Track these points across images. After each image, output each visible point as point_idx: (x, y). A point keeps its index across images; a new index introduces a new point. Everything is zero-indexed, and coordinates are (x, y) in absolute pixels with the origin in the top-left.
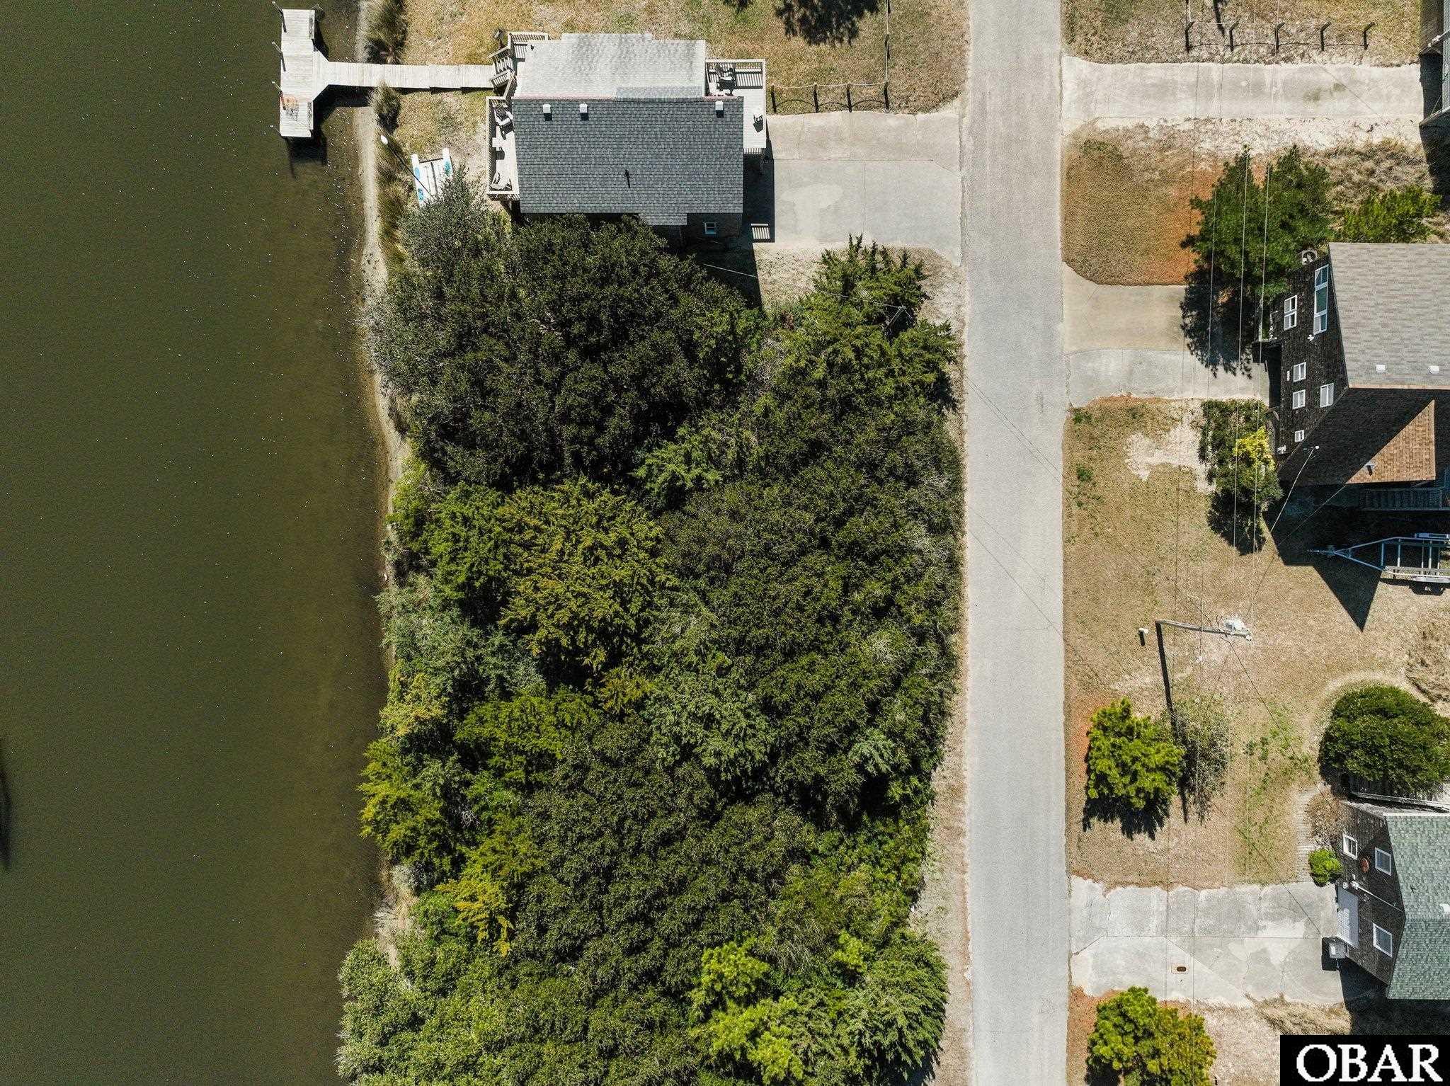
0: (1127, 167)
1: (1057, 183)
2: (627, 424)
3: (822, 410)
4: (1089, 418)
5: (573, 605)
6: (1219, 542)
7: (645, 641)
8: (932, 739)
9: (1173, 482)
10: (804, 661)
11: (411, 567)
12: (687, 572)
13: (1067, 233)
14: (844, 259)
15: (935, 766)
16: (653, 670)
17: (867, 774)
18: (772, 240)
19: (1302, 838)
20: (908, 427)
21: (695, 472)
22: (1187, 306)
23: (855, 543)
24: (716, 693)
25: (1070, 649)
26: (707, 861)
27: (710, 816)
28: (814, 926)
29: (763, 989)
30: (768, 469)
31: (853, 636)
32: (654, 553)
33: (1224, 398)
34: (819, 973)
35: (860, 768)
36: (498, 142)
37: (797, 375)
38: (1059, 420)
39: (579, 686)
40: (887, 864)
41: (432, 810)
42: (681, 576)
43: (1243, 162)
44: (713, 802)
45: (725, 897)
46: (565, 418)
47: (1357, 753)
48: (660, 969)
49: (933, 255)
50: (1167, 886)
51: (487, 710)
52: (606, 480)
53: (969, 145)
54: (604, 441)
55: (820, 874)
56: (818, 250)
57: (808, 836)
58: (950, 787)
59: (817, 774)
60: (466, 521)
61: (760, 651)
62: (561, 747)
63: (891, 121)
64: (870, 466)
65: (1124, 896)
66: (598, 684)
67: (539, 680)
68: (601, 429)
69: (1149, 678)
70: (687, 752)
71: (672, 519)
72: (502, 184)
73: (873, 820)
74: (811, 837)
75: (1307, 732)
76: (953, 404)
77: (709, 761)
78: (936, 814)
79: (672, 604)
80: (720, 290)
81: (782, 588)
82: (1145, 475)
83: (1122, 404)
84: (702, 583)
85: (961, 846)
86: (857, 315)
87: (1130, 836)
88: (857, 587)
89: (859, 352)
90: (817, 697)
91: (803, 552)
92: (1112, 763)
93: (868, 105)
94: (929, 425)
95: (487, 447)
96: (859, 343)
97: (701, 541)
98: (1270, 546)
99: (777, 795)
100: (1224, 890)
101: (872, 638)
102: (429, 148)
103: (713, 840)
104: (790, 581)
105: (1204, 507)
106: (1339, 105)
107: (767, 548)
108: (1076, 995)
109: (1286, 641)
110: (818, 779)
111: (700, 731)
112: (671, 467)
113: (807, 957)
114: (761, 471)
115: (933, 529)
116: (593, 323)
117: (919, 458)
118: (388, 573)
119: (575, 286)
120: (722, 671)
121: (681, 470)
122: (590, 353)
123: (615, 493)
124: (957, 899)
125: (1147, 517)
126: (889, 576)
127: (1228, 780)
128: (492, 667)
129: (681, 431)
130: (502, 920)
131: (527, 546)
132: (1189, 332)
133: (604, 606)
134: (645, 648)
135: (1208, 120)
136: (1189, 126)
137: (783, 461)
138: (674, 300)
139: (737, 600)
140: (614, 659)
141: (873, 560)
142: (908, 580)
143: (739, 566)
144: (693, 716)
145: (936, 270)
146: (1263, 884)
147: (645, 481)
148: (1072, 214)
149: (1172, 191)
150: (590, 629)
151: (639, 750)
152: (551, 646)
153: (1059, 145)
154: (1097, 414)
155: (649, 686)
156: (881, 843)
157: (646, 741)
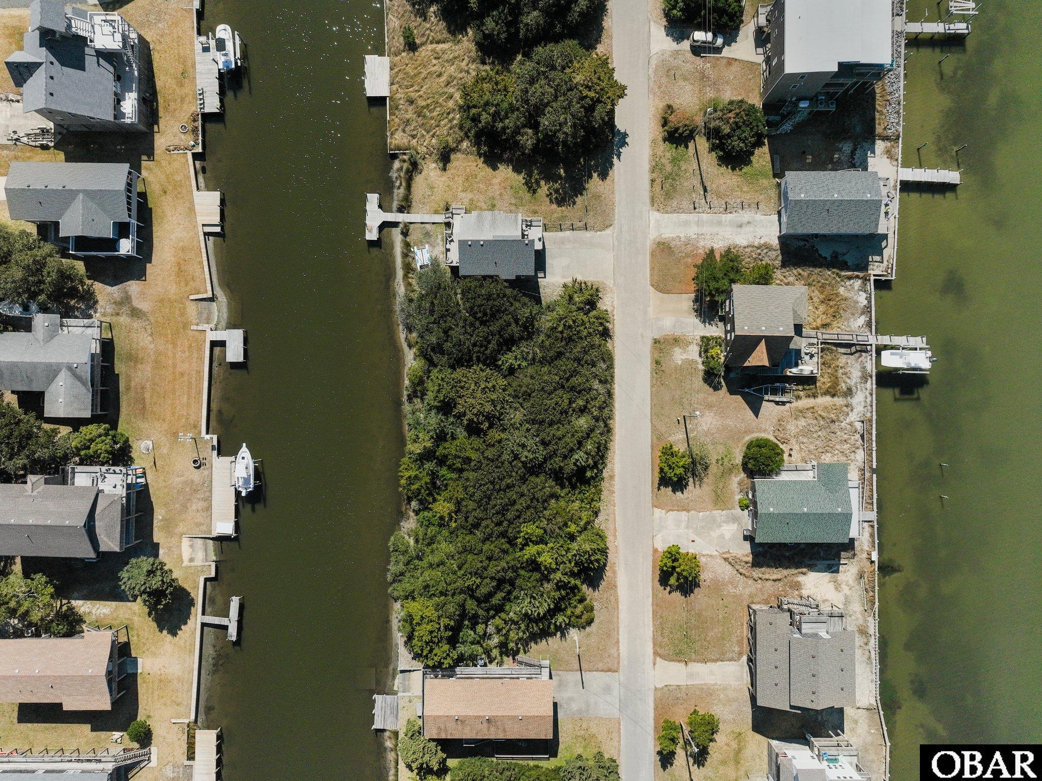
0: (673, 251)
1: (648, 257)
2: (496, 347)
3: (562, 341)
4: (659, 342)
5: (478, 407)
6: (706, 387)
7: (502, 420)
8: (603, 457)
9: (690, 365)
10: (556, 427)
11: (414, 396)
12: (516, 397)
13: (651, 275)
14: (571, 285)
15: (604, 468)
16: (504, 430)
17: (577, 466)
18: (545, 277)
19: (736, 493)
20: (592, 346)
21: (518, 363)
22: (696, 301)
23: (573, 386)
24: (526, 437)
25: (653, 426)
26: (522, 495)
27: (523, 479)
28: (559, 520)
29: (541, 541)
30: (543, 362)
31: (573, 419)
32: (504, 390)
33: (708, 335)
34: (561, 537)
35: (575, 464)
36: (448, 246)
37: (553, 329)
38: (649, 343)
39: (479, 436)
40: (586, 501)
41: (427, 479)
42: (513, 398)
43: (712, 251)
44: (525, 474)
45: (528, 507)
46: (474, 345)
47: (751, 461)
48: (507, 531)
49: (603, 283)
50: (688, 511)
51: (447, 445)
52: (488, 366)
53: (616, 243)
54: (488, 352)
55: (562, 503)
56: (562, 281)
57: (557, 489)
58: (610, 476)
59: (560, 466)
60: (442, 379)
61: (541, 422)
62: (474, 456)
63: (588, 234)
64: (578, 360)
65: (672, 515)
66: (485, 435)
67: (465, 434)
68: (486, 348)
69: (681, 436)
70: (516, 457)
71: (510, 379)
72: (450, 261)
73: (581, 485)
74: (559, 491)
75: (738, 455)
76: (610, 337)
77: (523, 459)
78: (604, 485)
79: (510, 407)
80: (526, 300)
81: (548, 402)
82: (680, 362)
83: (671, 337)
84: (521, 400)
85: (614, 497)
86: (574, 308)
87: (675, 493)
88: (574, 402)
89: (574, 322)
90: (560, 439)
91: (555, 390)
92: (666, 465)
93: (580, 229)
94: (600, 346)
95: (449, 355)
96: (574, 318)
97: (520, 386)
98: (725, 388)
99: (547, 474)
100: (708, 512)
101: (579, 420)
102: (420, 244)
103: (524, 488)
104: (551, 399)
105: (701, 374)
106: (750, 229)
107: (543, 388)
108: (655, 551)
109: (730, 422)
110: (561, 468)
111: (521, 450)
112: (510, 361)
113: (557, 530)
114: (541, 362)
115: (601, 381)
116: (485, 314)
117: (596, 357)
118: (405, 398)
119: (479, 301)
120: (528, 430)
121: (514, 362)
122: (483, 323)
123: (491, 369)
124: (612, 516)
125: (681, 378)
126: (585, 398)
127: (710, 473)
128: (449, 429)
129: (514, 349)
130: (453, 514)
131: (462, 388)
132: (696, 311)
133: (488, 408)
134: (502, 422)
135: (702, 234)
136: (696, 236)
137: (548, 358)
138: (512, 305)
139: (533, 406)
140: (491, 426)
141: (579, 392)
142: (592, 400)
143: (533, 394)
144: (518, 444)
145: (604, 288)
146: (723, 510)
147: (501, 366)
148: (653, 268)
149: (689, 260)
150: (483, 416)
151: (500, 456)
152: (471, 421)
153: (649, 245)
154: (662, 341)
155: (502, 435)
156: (584, 494)
157: (502, 453)
